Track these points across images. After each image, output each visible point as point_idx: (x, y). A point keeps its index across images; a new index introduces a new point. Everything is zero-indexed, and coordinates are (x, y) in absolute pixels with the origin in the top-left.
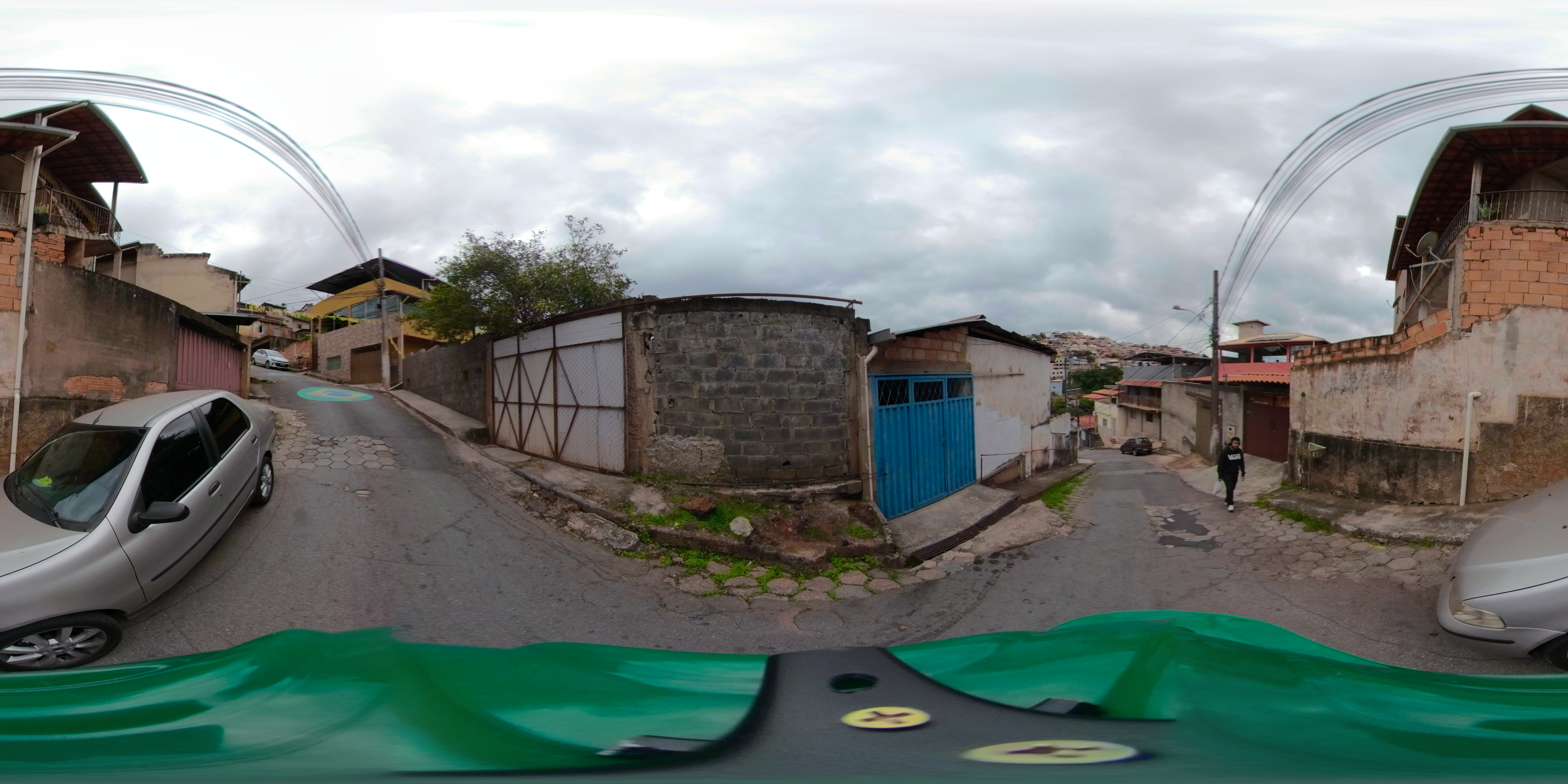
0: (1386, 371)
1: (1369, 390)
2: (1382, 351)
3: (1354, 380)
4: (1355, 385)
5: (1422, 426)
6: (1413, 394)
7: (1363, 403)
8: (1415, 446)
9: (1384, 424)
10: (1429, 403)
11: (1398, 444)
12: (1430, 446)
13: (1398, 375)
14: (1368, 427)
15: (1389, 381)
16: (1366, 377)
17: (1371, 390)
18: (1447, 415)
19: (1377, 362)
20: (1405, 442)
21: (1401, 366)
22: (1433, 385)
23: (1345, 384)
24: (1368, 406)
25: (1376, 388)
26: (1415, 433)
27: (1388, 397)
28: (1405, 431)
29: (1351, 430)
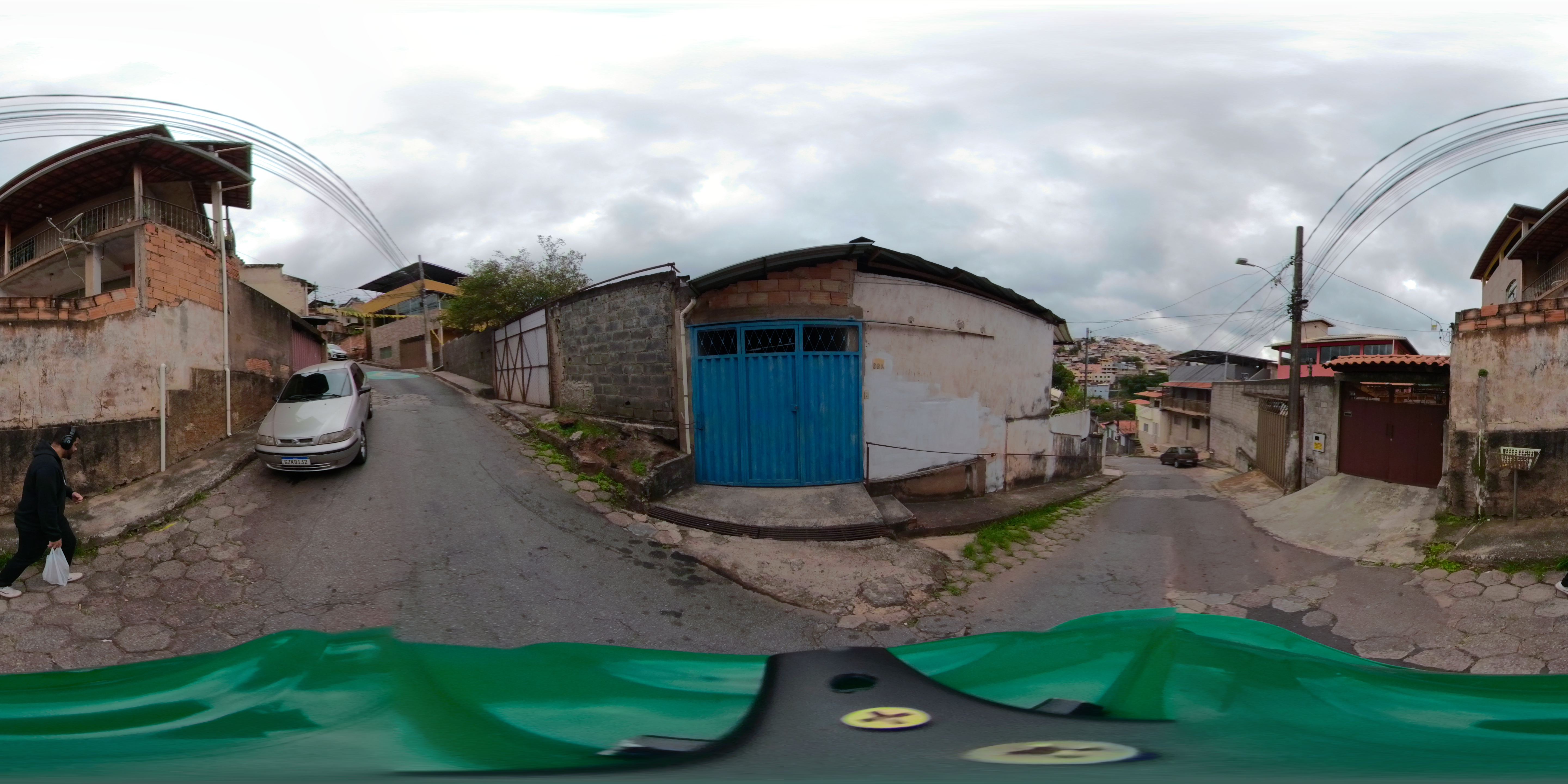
0: (71, 339)
1: (46, 361)
2: (63, 316)
3: (22, 348)
4: (22, 355)
5: (117, 399)
6: (106, 364)
7: (37, 378)
8: (109, 422)
9: (70, 402)
10: (123, 374)
11: (90, 423)
12: (125, 419)
13: (87, 344)
15: (76, 350)
16: (41, 345)
17: (50, 361)
18: (140, 385)
20: (99, 420)
21: (90, 334)
22: (126, 356)
25: (58, 358)
26: (109, 407)
27: (75, 369)
28: (100, 406)
29: (17, 416)
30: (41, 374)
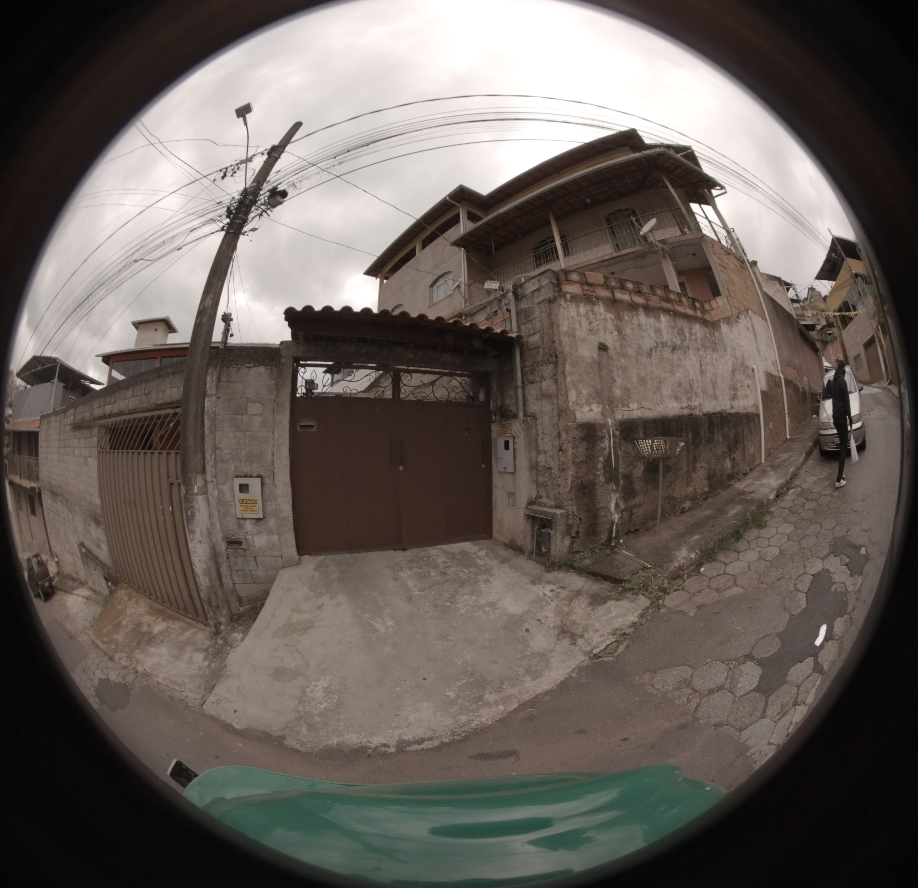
0: (708, 335)
1: (700, 353)
2: (699, 314)
3: (684, 338)
4: (685, 344)
5: (737, 393)
6: (729, 362)
7: (697, 367)
8: (737, 413)
9: (717, 392)
11: (728, 414)
12: (743, 412)
13: (717, 342)
14: (705, 397)
15: (713, 346)
16: (693, 337)
17: (702, 353)
18: (746, 383)
19: (700, 324)
20: (732, 411)
21: (717, 334)
22: (736, 356)
23: (674, 340)
24: (702, 371)
25: (705, 351)
26: (735, 401)
27: (715, 363)
28: (731, 399)
29: (690, 403)
30: (699, 364)
